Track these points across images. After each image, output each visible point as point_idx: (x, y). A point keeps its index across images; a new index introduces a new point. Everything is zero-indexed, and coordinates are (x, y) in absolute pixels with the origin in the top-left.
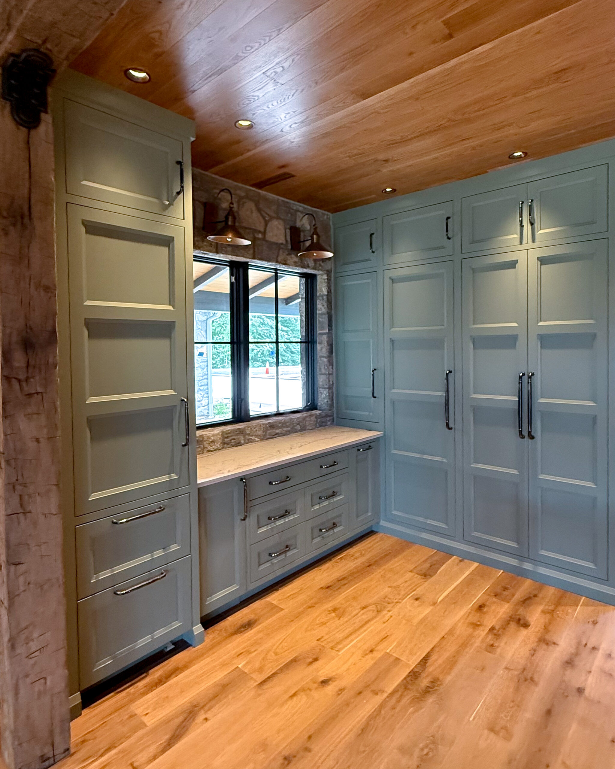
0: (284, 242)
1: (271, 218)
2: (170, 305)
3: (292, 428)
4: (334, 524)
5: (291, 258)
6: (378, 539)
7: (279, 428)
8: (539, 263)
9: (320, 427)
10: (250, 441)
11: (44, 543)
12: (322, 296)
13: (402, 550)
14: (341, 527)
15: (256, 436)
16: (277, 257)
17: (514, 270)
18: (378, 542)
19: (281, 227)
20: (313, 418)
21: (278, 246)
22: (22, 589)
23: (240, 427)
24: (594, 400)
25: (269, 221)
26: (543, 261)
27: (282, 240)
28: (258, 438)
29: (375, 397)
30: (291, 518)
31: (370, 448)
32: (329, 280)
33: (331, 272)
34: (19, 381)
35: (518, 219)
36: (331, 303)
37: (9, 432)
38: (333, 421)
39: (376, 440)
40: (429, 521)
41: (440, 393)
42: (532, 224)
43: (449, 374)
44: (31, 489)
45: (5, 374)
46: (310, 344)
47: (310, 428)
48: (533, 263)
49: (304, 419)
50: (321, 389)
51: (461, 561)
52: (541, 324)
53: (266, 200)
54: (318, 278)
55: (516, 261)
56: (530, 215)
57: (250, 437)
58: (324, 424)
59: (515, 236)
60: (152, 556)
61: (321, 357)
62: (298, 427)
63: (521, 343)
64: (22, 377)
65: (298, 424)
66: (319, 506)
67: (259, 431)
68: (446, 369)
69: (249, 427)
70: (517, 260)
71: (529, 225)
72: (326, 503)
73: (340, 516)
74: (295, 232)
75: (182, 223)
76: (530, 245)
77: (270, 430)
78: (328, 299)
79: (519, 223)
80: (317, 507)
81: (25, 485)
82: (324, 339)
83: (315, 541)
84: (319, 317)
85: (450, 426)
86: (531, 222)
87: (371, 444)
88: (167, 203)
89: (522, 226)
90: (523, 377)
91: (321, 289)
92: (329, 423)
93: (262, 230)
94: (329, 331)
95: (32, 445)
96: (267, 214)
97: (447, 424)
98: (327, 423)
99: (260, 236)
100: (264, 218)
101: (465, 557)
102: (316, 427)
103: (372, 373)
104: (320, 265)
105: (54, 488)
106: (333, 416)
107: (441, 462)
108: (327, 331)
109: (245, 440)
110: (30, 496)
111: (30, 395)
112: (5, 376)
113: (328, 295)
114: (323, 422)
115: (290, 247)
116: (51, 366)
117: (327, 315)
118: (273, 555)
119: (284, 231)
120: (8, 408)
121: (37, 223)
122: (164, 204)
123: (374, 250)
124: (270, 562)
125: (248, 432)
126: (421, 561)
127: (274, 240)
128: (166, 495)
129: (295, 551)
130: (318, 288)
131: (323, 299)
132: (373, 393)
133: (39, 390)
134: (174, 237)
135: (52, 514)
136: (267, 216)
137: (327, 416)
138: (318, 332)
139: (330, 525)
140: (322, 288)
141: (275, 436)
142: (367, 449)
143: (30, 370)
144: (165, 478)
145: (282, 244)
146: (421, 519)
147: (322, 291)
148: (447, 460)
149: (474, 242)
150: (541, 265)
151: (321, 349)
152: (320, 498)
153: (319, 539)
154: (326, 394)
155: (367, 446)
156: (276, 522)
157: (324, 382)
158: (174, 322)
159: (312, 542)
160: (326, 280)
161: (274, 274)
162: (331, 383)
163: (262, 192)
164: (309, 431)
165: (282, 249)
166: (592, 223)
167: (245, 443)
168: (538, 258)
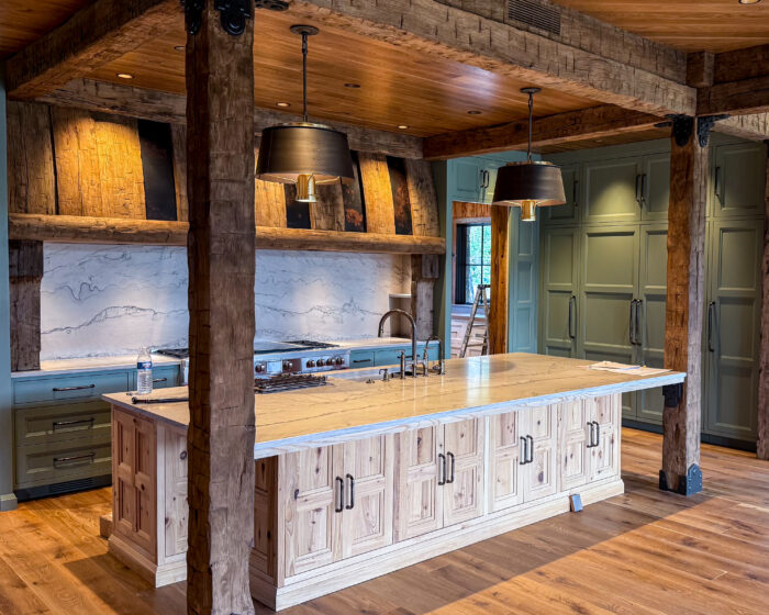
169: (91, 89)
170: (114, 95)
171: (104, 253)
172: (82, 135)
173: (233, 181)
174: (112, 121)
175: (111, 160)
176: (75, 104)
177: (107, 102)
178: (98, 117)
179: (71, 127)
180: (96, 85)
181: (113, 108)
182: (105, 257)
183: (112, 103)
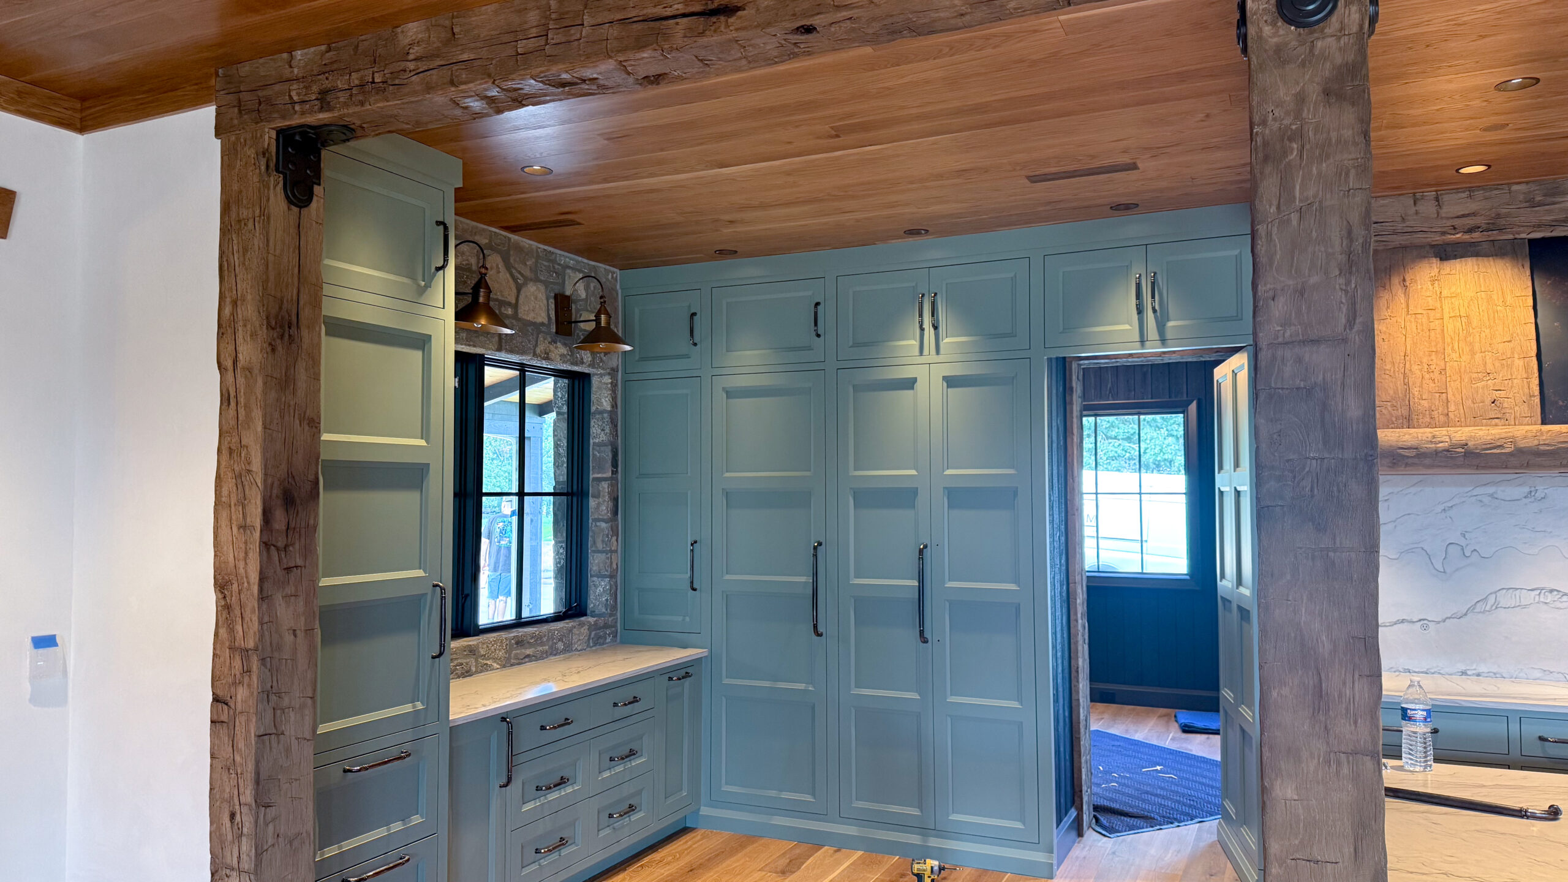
0: (546, 321)
1: (527, 280)
2: (422, 438)
3: (551, 647)
4: (631, 806)
5: (556, 348)
6: (699, 837)
7: (531, 645)
8: (945, 384)
9: (595, 646)
10: (486, 668)
11: (296, 780)
12: (601, 412)
13: (742, 846)
14: (642, 812)
15: (495, 659)
16: (536, 345)
17: (911, 392)
18: (699, 841)
19: (542, 296)
20: (584, 630)
21: (537, 326)
22: (270, 841)
23: (470, 643)
24: (1016, 581)
25: (525, 284)
26: (951, 382)
27: (542, 318)
28: (498, 664)
29: (694, 590)
30: (569, 790)
31: (687, 675)
32: (614, 385)
33: (617, 371)
34: (278, 549)
35: (917, 318)
36: (616, 426)
37: (266, 619)
38: (615, 636)
39: (697, 662)
40: (785, 795)
41: (803, 579)
42: (936, 328)
43: (819, 547)
44: (286, 702)
45: (265, 539)
46: (575, 499)
47: (579, 648)
48: (938, 385)
49: (570, 630)
50: (595, 579)
51: (836, 851)
52: (948, 472)
53: (519, 248)
54: (595, 381)
55: (914, 380)
56: (933, 315)
57: (486, 662)
58: (601, 641)
59: (913, 342)
60: (389, 830)
61: (597, 520)
62: (560, 646)
63: (922, 498)
64: (281, 544)
65: (561, 640)
66: (610, 772)
67: (500, 650)
68: (812, 541)
69: (483, 644)
70: (916, 378)
71: (932, 329)
72: (619, 769)
73: (639, 793)
74: (562, 303)
75: (441, 313)
76: (934, 358)
77: (516, 649)
78: (611, 418)
79: (917, 325)
80: (606, 774)
81: (279, 694)
82: (604, 488)
83: (602, 834)
84: (593, 449)
85: (821, 629)
86: (933, 325)
87: (689, 670)
88: (423, 283)
89: (922, 329)
90: (925, 550)
91: (600, 403)
92: (608, 640)
93: (514, 301)
94: (612, 473)
95: (289, 638)
96: (520, 273)
97: (815, 627)
98: (606, 639)
99: (510, 311)
100: (515, 279)
101: (842, 844)
102: (588, 646)
103: (690, 548)
104: (602, 361)
105: (309, 701)
106: (615, 626)
107: (805, 691)
108: (609, 474)
109: (476, 667)
110: (283, 710)
111: (288, 569)
112: (264, 543)
113: (613, 414)
114: (600, 637)
115: (554, 330)
116: (311, 529)
117: (610, 447)
118: (543, 851)
119: (545, 302)
120: (266, 585)
121: (305, 332)
122: (419, 285)
123: (695, 342)
124: (537, 863)
125: (483, 653)
126: (774, 857)
127: (530, 317)
128: (409, 735)
129: (573, 848)
130: (593, 397)
131: (603, 418)
132: (692, 583)
133: (299, 562)
134: (431, 336)
135: (305, 739)
136: (519, 276)
137: (606, 626)
138: (591, 477)
139: (625, 807)
140: (601, 398)
141: (523, 661)
142: (683, 678)
143: (290, 533)
144: (407, 708)
145: (542, 324)
146: (773, 793)
147: (601, 404)
148: (814, 687)
149: (856, 345)
150: (948, 387)
151: (598, 506)
152: (612, 759)
153: (607, 831)
154: (606, 586)
155: (682, 673)
156: (548, 796)
157: (601, 565)
158: (428, 465)
159: (598, 835)
160: (609, 386)
161: (518, 373)
162: (615, 566)
163: (514, 237)
164: (577, 653)
165: (543, 332)
166: (1012, 335)
167: (477, 672)
168: (944, 378)
169: (1428, 208)
170: (1472, 206)
171: (1491, 490)
172: (1412, 288)
173: (1316, 342)
174: (1477, 255)
175: (1469, 323)
176: (1398, 240)
177: (1457, 222)
178: (1446, 253)
179: (1396, 280)
180: (1437, 199)
181: (1470, 230)
182: (1491, 496)
183: (1470, 222)
